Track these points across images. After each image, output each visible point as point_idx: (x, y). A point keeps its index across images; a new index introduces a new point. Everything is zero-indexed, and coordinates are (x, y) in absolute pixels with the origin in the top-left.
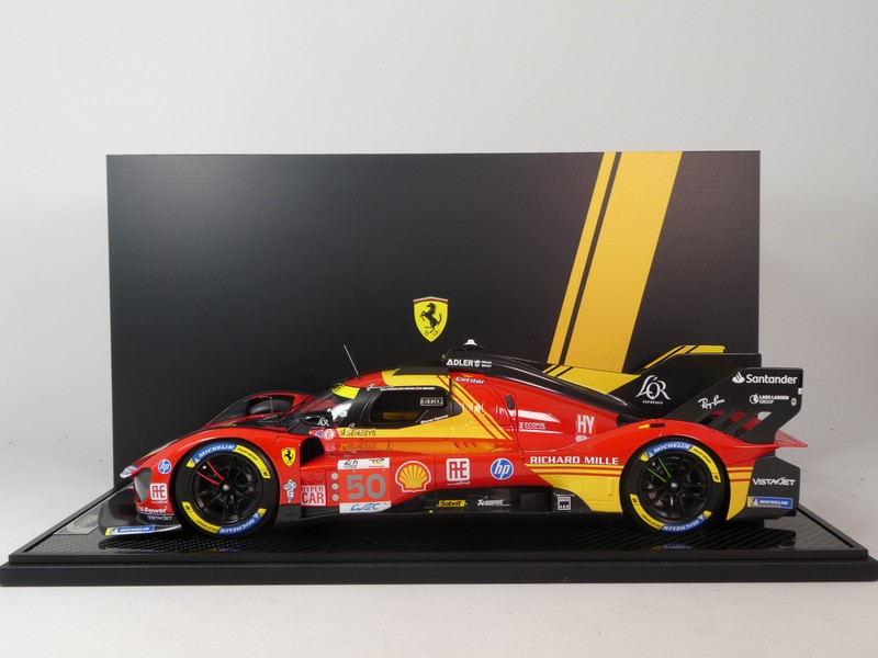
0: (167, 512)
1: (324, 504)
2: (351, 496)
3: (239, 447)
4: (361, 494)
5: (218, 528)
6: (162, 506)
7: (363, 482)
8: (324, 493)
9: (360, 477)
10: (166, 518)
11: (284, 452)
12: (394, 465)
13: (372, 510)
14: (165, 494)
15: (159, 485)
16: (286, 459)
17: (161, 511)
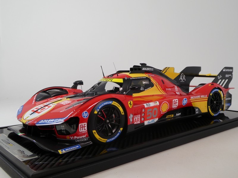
0: (86, 137)
1: (140, 122)
2: (148, 118)
3: (113, 102)
4: (150, 117)
5: (106, 140)
6: (84, 134)
7: (152, 112)
8: (140, 118)
9: (151, 110)
10: (85, 140)
11: (129, 103)
12: (160, 103)
13: (153, 122)
14: (86, 128)
15: (83, 124)
16: (129, 105)
17: (83, 136)
